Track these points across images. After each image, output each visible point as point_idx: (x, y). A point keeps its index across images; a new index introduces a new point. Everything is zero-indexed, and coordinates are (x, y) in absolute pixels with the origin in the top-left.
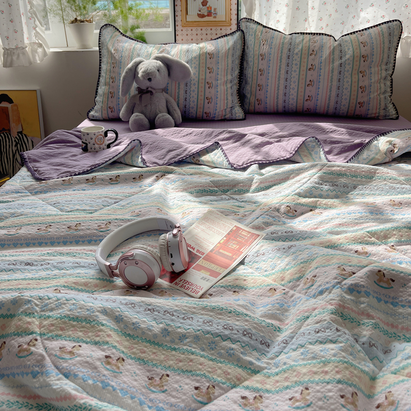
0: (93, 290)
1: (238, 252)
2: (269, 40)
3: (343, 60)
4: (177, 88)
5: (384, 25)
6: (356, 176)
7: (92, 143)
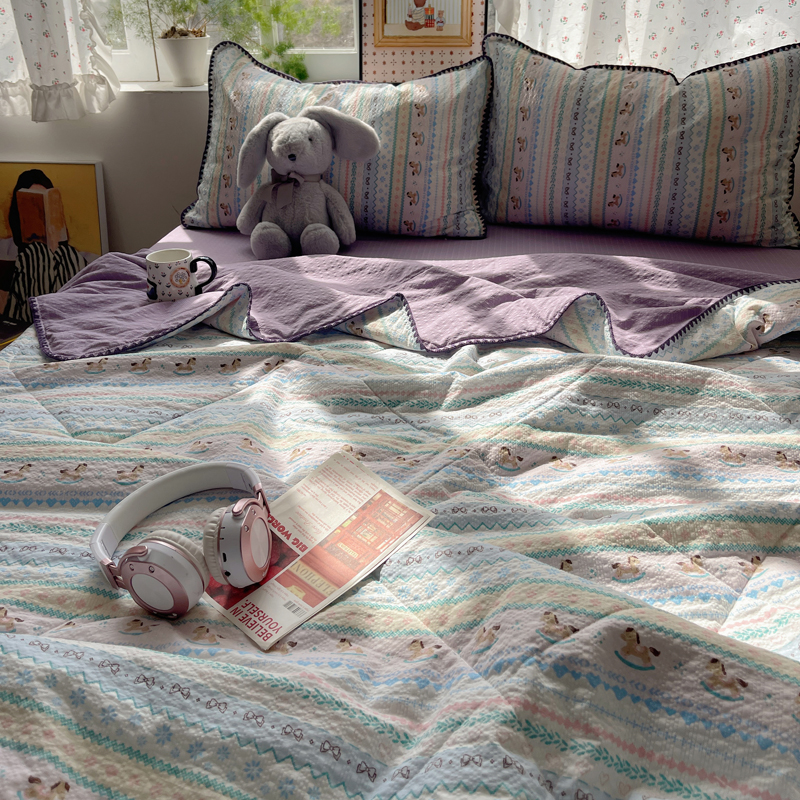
0: (73, 614)
2: (539, 80)
3: (688, 124)
4: (350, 173)
5: (781, 53)
6: (661, 388)
7: (164, 284)
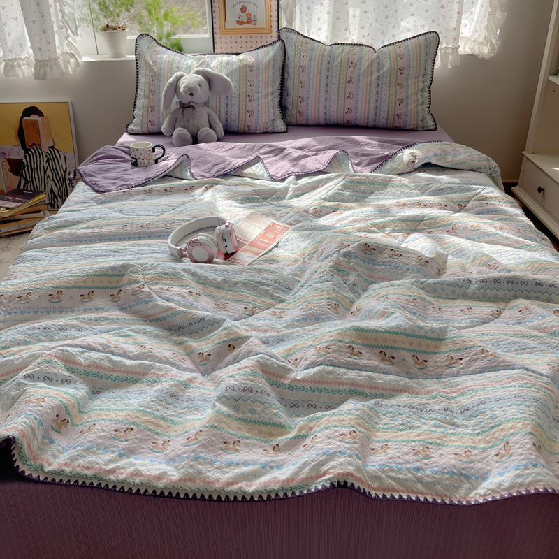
1: (274, 239)
2: (309, 52)
3: (381, 72)
4: (218, 102)
5: (422, 36)
6: (374, 184)
7: (141, 159)
